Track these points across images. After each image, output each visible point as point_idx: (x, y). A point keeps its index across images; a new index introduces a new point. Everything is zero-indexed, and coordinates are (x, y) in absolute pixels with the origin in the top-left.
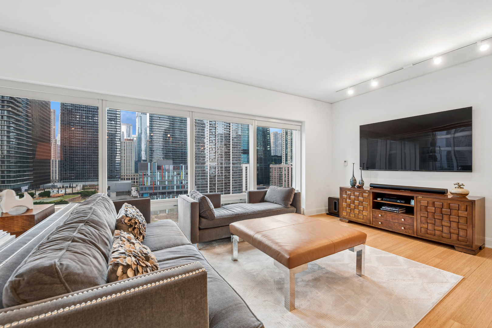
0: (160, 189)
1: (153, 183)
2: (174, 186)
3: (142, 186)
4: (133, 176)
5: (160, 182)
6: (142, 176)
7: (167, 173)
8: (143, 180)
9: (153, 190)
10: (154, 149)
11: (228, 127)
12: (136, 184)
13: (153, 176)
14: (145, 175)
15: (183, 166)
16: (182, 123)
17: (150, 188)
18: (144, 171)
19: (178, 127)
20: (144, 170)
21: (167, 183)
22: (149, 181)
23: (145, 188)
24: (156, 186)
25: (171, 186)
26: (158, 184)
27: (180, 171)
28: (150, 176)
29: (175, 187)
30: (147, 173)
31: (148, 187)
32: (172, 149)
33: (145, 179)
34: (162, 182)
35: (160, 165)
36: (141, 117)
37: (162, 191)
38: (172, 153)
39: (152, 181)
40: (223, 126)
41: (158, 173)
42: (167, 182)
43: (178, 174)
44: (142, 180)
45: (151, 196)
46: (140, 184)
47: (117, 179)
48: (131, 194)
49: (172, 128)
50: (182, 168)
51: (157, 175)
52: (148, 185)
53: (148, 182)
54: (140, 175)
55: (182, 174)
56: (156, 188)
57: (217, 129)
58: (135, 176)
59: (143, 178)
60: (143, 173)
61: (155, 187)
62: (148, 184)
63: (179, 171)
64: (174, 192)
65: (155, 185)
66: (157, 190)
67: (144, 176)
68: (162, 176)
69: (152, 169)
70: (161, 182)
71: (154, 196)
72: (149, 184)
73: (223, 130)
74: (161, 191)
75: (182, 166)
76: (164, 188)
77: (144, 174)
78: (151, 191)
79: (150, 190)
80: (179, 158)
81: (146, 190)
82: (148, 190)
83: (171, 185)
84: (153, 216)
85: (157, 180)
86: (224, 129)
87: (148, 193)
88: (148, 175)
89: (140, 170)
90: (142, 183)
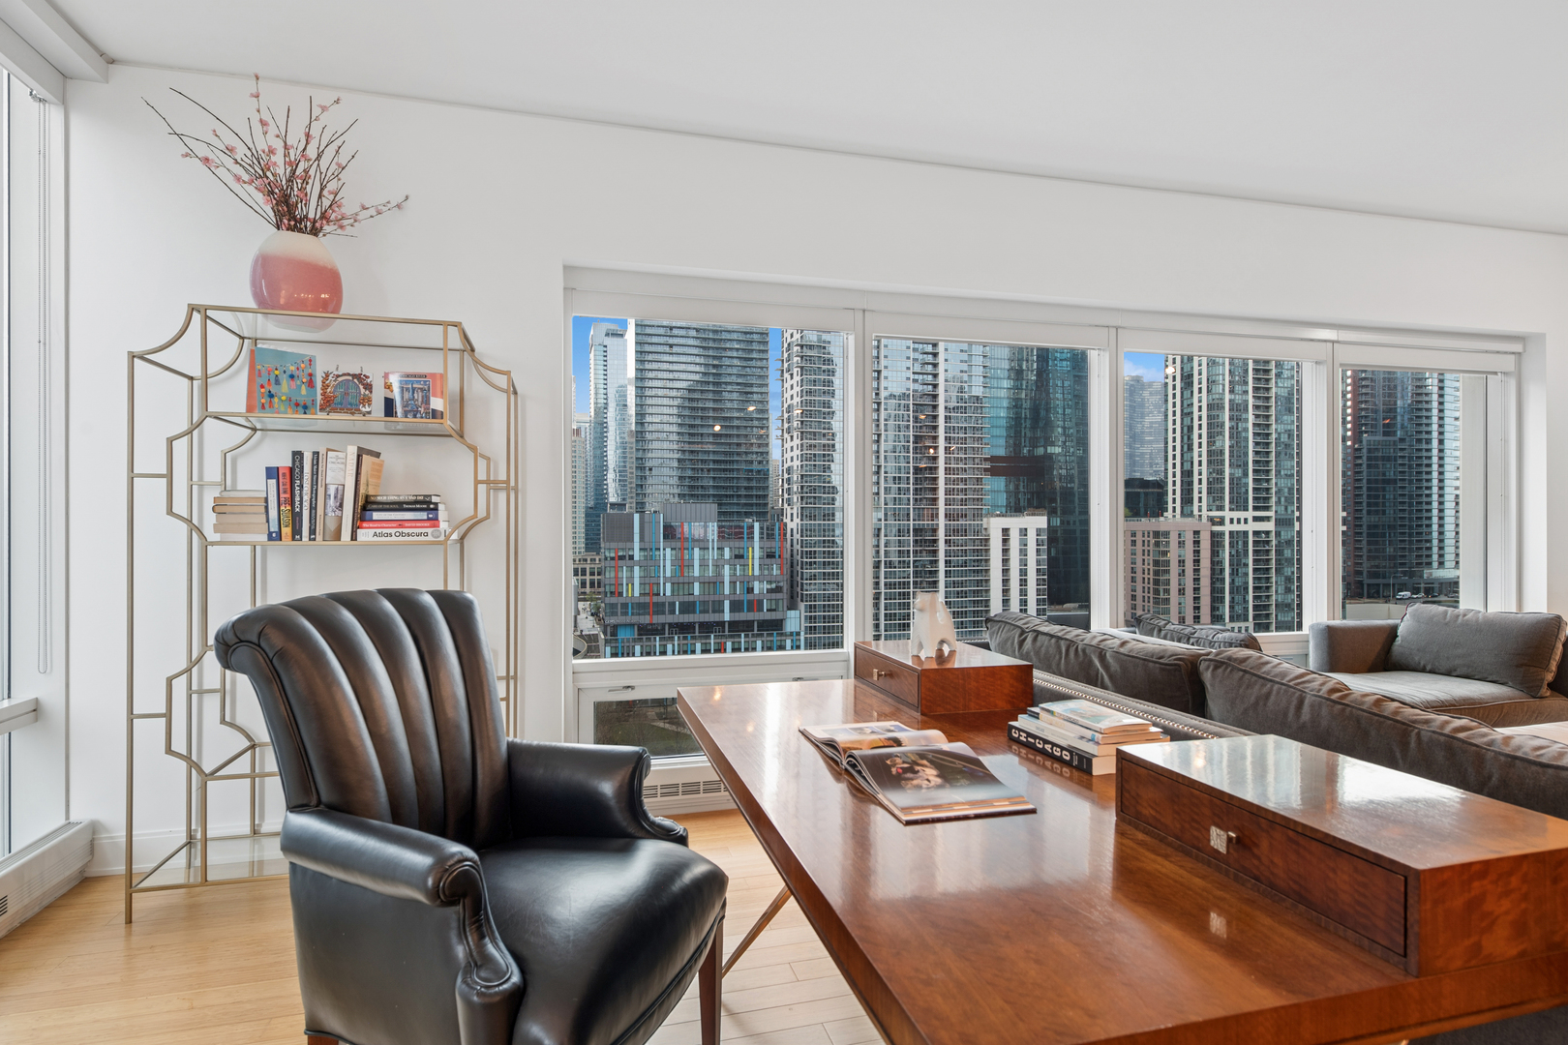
0: (673, 612)
1: (651, 587)
2: (721, 603)
3: (614, 600)
4: (580, 560)
5: (673, 584)
6: (613, 563)
7: (697, 550)
8: (616, 577)
9: (648, 614)
10: (648, 464)
11: (930, 368)
12: (588, 590)
13: (650, 563)
14: (622, 558)
15: (757, 525)
16: (752, 359)
17: (641, 607)
18: (621, 545)
19: (734, 379)
20: (620, 541)
21: (697, 592)
22: (637, 582)
23: (625, 606)
24: (660, 599)
25: (713, 602)
26: (668, 593)
27: (744, 543)
28: (638, 563)
29: (727, 604)
30: (631, 553)
31: (632, 604)
32: (714, 461)
33: (625, 573)
34: (681, 584)
35: (673, 521)
36: (606, 346)
37: (681, 621)
38: (714, 478)
39: (647, 580)
40: (910, 363)
41: (668, 550)
42: (697, 585)
43: (737, 557)
44: (613, 575)
45: (644, 637)
46: (607, 589)
49: (714, 383)
50: (753, 533)
51: (664, 560)
52: (633, 596)
53: (633, 584)
54: (602, 558)
55: (753, 558)
56: (659, 608)
57: (886, 378)
58: (586, 560)
59: (617, 569)
60: (617, 550)
61: (657, 604)
62: (633, 590)
63: (742, 544)
64: (722, 624)
65: (658, 594)
66: (663, 613)
67: (621, 563)
68: (682, 565)
69: (647, 539)
70: (676, 586)
71: (652, 637)
72: (637, 594)
73: (908, 379)
74: (678, 617)
75: (753, 526)
76: (688, 607)
77: (620, 554)
78: (645, 620)
79: (639, 614)
80: (739, 496)
81: (626, 614)
82: (633, 614)
83: (712, 598)
84: (650, 709)
85: (664, 577)
86: (912, 377)
87: (632, 625)
88: (631, 557)
89: (607, 541)
90: (613, 589)
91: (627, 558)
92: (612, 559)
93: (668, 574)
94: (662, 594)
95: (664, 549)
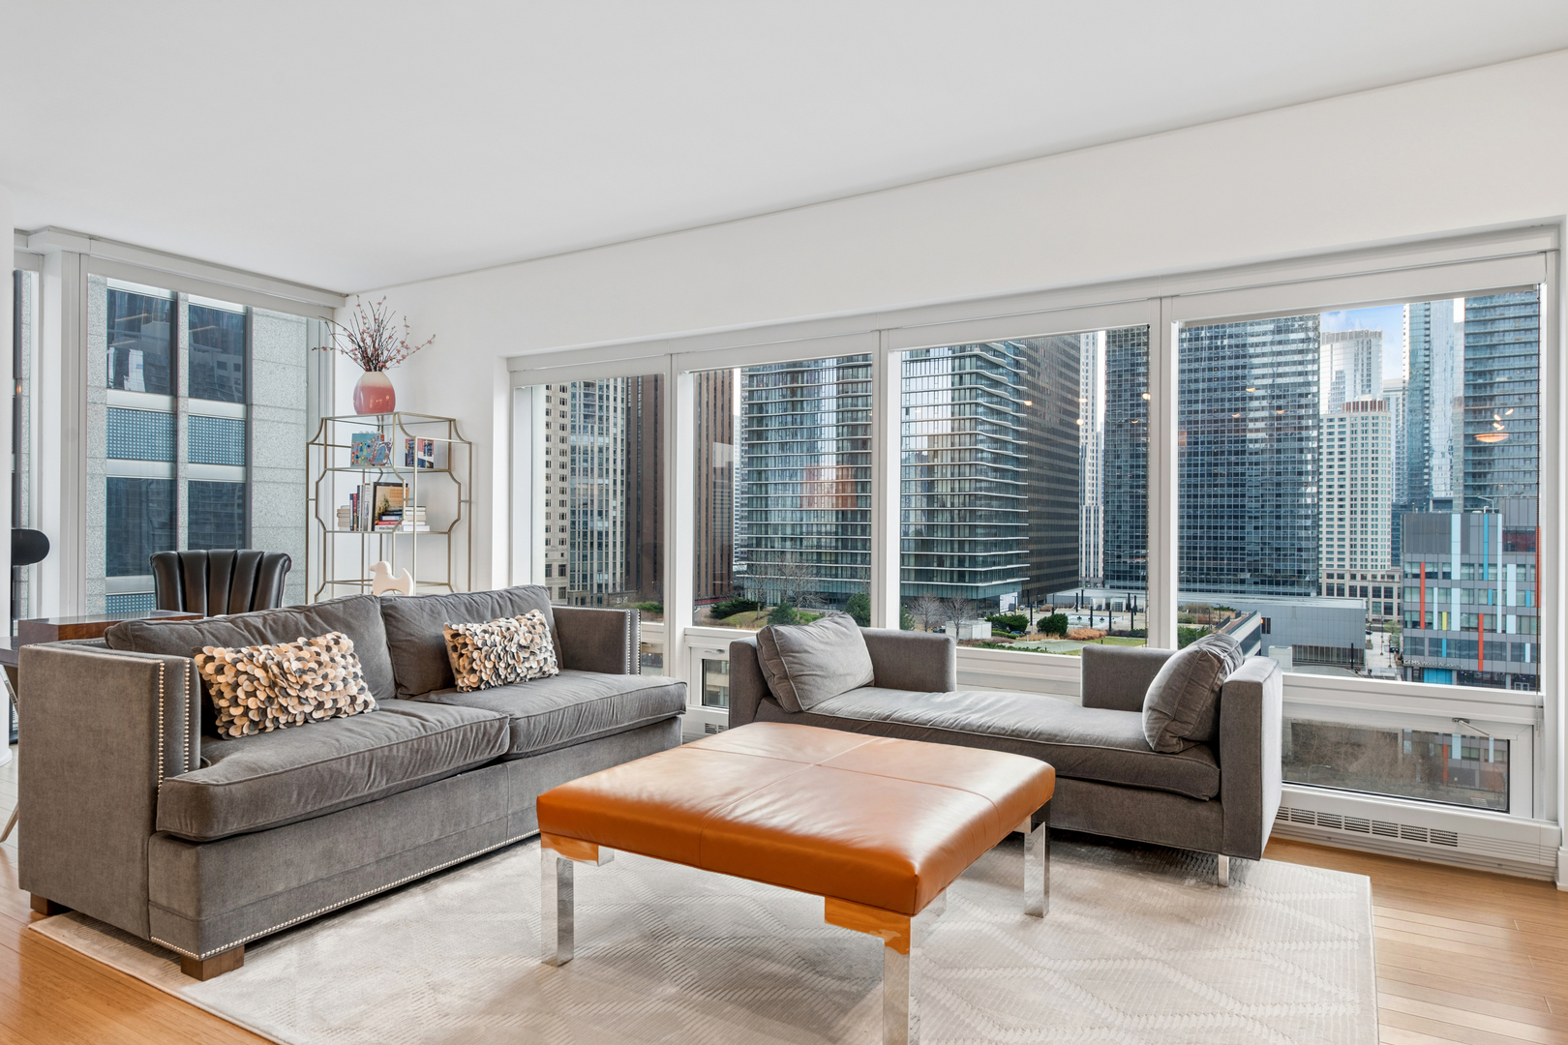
0: (1521, 659)
3: (1417, 633)
4: (1383, 577)
5: (1520, 617)
6: (1416, 582)
8: (1422, 602)
9: (1477, 657)
13: (1479, 584)
14: (1431, 575)
17: (1465, 648)
18: (1430, 557)
20: (1430, 551)
22: (1456, 610)
23: (1436, 643)
24: (1497, 637)
26: (1512, 629)
28: (1459, 584)
30: (1446, 569)
31: (1448, 641)
33: (1435, 597)
35: (1523, 524)
39: (1474, 609)
41: (1512, 569)
44: (1416, 598)
46: (1408, 618)
47: (1303, 591)
48: (1363, 664)
51: (1505, 581)
52: (1449, 630)
53: (1449, 613)
54: (1406, 576)
56: (1497, 651)
58: (1393, 577)
59: (1421, 590)
60: (1421, 565)
61: (1491, 645)
62: (1449, 623)
65: (1494, 631)
66: (1503, 658)
67: (1429, 582)
69: (1473, 549)
70: (1525, 621)
72: (1456, 626)
74: (1529, 666)
77: (1429, 569)
78: (1470, 664)
79: (1460, 657)
81: (1438, 654)
82: (1449, 655)
84: (1478, 794)
85: (1504, 605)
87: (1450, 671)
88: (1447, 575)
89: (1408, 551)
90: (1416, 618)
91: (1440, 576)
92: (1416, 576)
93: (1512, 602)
94: (1499, 630)
95: (1504, 566)
